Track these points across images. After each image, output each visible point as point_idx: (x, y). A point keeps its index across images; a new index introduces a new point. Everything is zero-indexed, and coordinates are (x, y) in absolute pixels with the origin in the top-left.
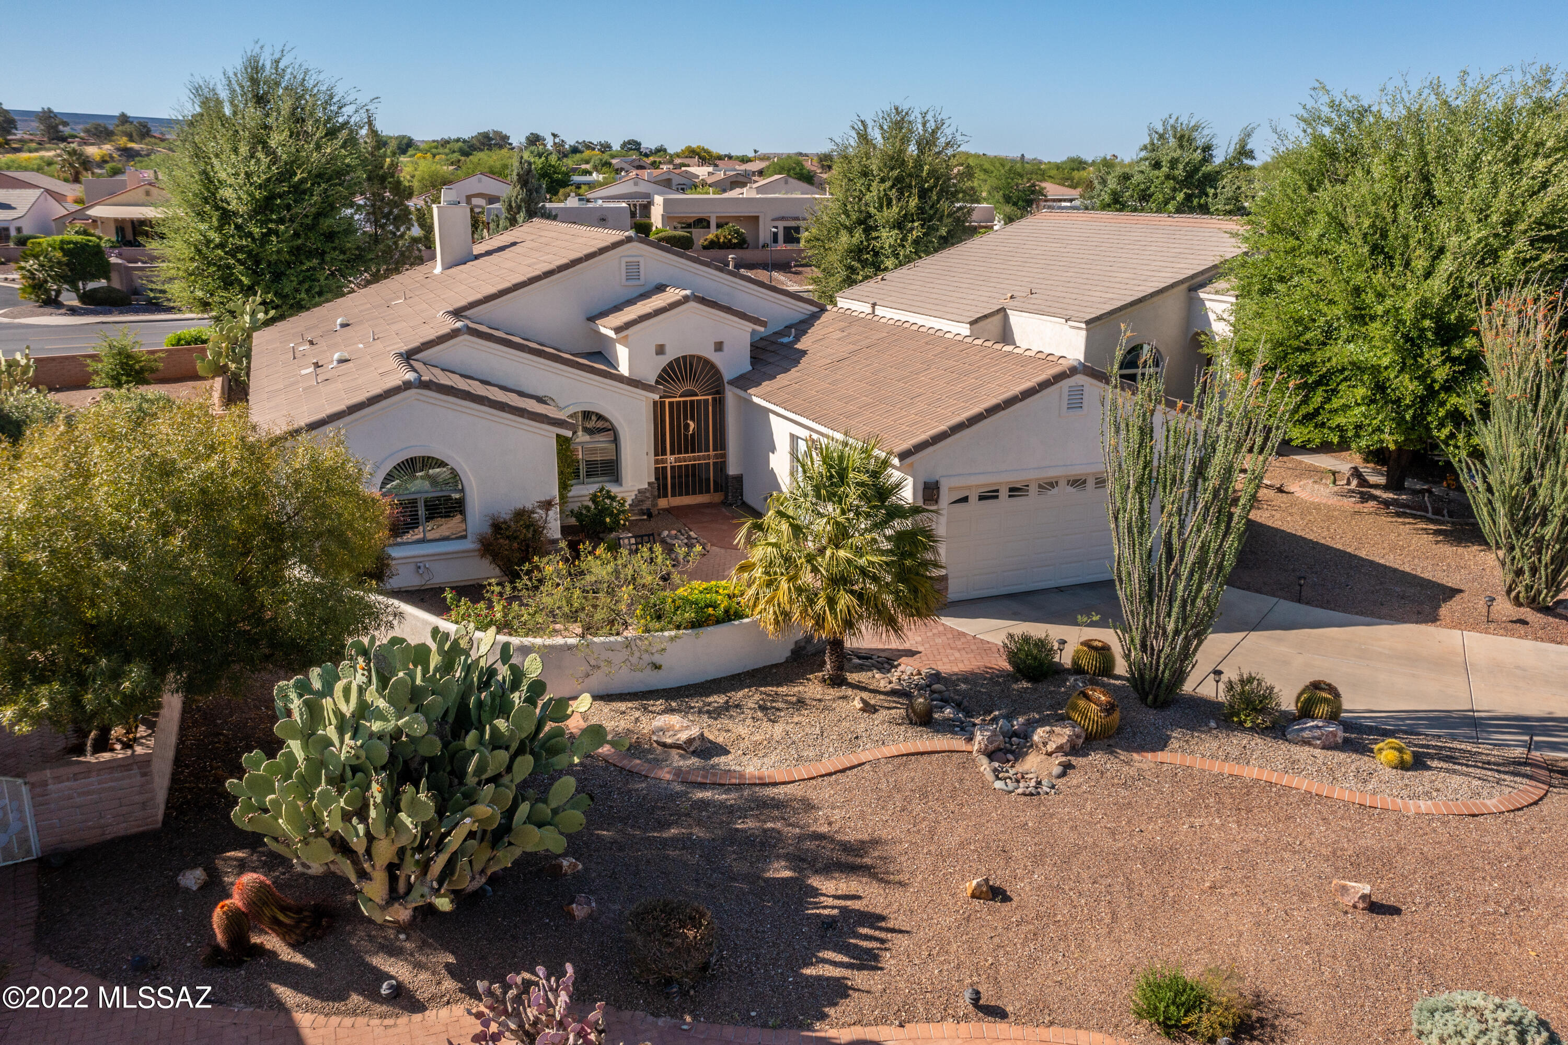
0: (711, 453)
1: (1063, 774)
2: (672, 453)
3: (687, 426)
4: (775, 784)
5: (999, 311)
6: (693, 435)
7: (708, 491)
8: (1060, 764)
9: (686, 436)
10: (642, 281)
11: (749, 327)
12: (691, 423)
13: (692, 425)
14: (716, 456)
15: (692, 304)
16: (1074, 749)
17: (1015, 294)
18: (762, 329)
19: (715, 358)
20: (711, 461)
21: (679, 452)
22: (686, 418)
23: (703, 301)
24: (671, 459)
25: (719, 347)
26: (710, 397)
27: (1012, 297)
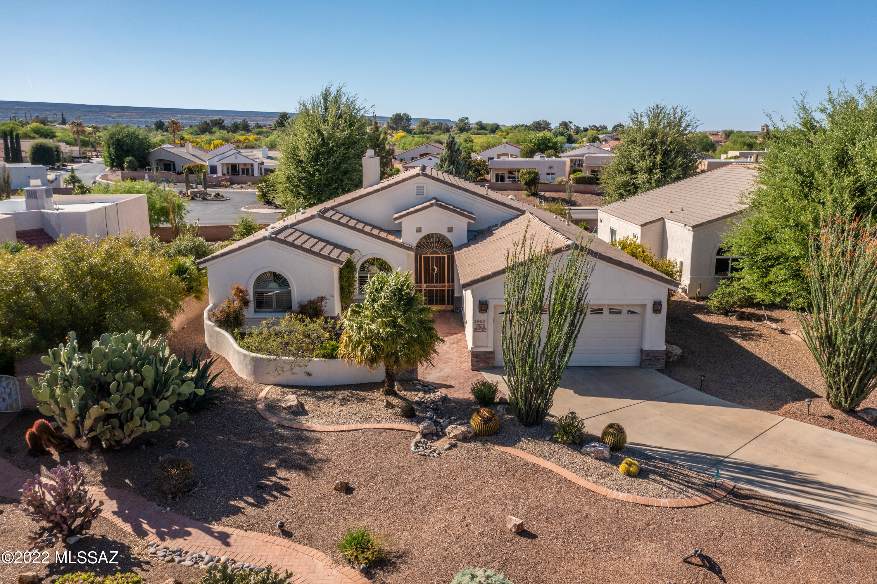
0: (446, 284)
1: (449, 449)
2: (425, 282)
3: (433, 270)
4: (314, 431)
5: (660, 219)
6: (436, 274)
7: (444, 304)
8: (449, 444)
9: (433, 275)
10: (424, 196)
11: (466, 220)
12: (436, 268)
13: (436, 269)
14: (449, 286)
15: (435, 208)
16: (465, 438)
17: (674, 210)
18: (473, 222)
19: (448, 235)
20: (446, 288)
21: (429, 283)
22: (433, 265)
23: (441, 206)
24: (424, 286)
25: (450, 230)
26: (446, 256)
27: (671, 212)
